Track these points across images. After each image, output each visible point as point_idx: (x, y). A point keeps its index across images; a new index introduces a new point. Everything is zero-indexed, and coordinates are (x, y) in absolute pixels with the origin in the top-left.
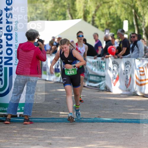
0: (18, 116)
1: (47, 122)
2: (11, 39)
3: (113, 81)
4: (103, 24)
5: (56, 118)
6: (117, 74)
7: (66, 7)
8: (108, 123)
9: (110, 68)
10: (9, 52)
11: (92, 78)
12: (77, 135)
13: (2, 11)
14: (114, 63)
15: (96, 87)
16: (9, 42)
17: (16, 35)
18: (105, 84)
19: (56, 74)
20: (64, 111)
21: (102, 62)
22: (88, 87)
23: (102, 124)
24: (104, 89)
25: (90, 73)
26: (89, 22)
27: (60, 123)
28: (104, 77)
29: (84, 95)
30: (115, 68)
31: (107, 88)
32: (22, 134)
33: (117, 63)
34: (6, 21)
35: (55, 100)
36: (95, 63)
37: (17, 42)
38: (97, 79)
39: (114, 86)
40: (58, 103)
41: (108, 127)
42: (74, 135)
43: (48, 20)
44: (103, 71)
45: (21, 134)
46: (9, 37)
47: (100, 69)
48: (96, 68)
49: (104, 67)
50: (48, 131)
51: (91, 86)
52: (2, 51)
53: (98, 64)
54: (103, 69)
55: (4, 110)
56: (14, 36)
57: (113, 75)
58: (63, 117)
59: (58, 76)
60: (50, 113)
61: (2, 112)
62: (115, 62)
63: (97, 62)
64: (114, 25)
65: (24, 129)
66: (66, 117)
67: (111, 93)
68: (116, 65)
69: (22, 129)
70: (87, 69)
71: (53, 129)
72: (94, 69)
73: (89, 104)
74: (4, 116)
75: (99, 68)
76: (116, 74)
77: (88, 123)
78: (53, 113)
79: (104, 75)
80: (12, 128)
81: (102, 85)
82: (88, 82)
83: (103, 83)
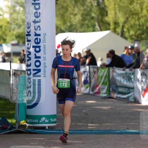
0: (47, 128)
1: (75, 134)
2: (39, 51)
3: (142, 92)
4: (132, 35)
5: (85, 129)
6: (146, 86)
7: (95, 19)
8: (137, 135)
9: (138, 79)
10: (38, 64)
11: (120, 90)
12: (105, 147)
13: (30, 23)
14: (142, 74)
15: (124, 98)
16: (38, 55)
17: (45, 47)
18: (134, 96)
19: (84, 85)
20: (92, 123)
21: (130, 74)
22: (117, 98)
23: (131, 135)
24: (133, 100)
25: (118, 85)
26: (118, 34)
27: (88, 135)
28: (133, 88)
29: (113, 107)
30: (144, 80)
31: (137, 100)
32: (51, 146)
33: (146, 74)
34: (34, 34)
35: (83, 112)
36: (123, 75)
37: (45, 54)
38: (126, 90)
39: (143, 97)
40: (86, 114)
41: (137, 139)
42: (103, 147)
43: (76, 32)
44: (131, 82)
45: (49, 146)
46: (37, 49)
47: (129, 80)
48: (125, 80)
49: (132, 78)
50: (76, 143)
51: (120, 98)
52: (31, 63)
53: (126, 76)
54: (132, 80)
55: (33, 121)
56: (42, 48)
57: (142, 86)
58: (92, 129)
59: (87, 87)
60: (78, 125)
61: (31, 124)
62: (144, 74)
63: (126, 73)
64: (143, 36)
65: (52, 141)
66: (94, 129)
67: (140, 105)
68: (145, 77)
69: (51, 141)
70: (115, 80)
71: (82, 141)
72: (122, 80)
73: (118, 115)
74: (33, 128)
75: (127, 79)
76: (144, 85)
77: (116, 135)
78: (81, 125)
79: (132, 87)
80: (40, 140)
81: (131, 96)
82: (117, 93)
83: (132, 95)
